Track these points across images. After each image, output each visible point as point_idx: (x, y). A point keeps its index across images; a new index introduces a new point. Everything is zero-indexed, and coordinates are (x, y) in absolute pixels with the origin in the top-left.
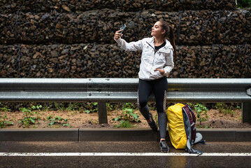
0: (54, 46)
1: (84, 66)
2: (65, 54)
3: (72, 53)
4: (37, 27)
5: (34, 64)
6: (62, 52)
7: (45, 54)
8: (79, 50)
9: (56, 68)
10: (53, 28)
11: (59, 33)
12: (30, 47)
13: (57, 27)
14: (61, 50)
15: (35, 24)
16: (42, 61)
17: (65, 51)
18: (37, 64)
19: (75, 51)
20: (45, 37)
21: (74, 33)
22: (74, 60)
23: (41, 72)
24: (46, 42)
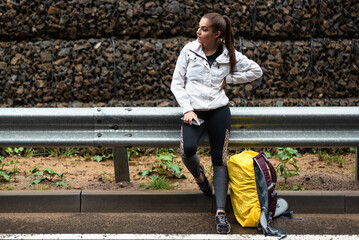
0: (46, 43)
1: (95, 77)
2: (63, 57)
3: (75, 55)
4: (18, 13)
5: (12, 73)
6: (60, 54)
7: (31, 56)
8: (88, 49)
9: (49, 79)
10: (44, 13)
11: (54, 22)
12: (6, 45)
13: (50, 11)
14: (58, 51)
15: (14, 7)
16: (27, 69)
17: (63, 51)
18: (18, 74)
19: (80, 52)
20: (31, 27)
21: (79, 21)
22: (79, 67)
23: (25, 86)
24: (32, 37)
